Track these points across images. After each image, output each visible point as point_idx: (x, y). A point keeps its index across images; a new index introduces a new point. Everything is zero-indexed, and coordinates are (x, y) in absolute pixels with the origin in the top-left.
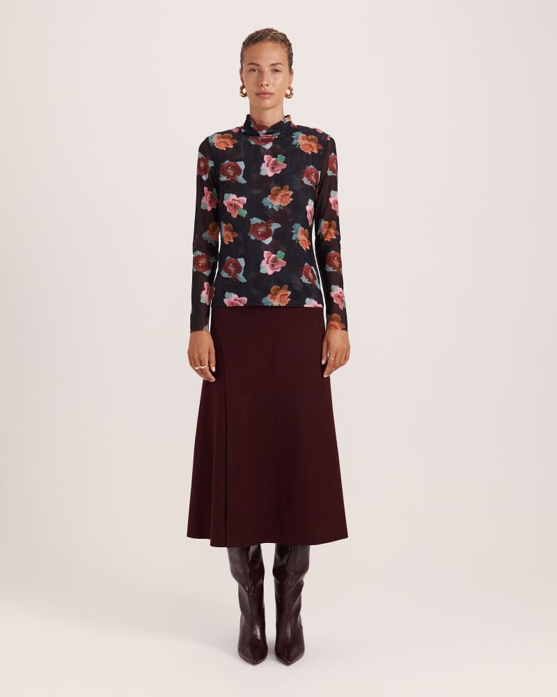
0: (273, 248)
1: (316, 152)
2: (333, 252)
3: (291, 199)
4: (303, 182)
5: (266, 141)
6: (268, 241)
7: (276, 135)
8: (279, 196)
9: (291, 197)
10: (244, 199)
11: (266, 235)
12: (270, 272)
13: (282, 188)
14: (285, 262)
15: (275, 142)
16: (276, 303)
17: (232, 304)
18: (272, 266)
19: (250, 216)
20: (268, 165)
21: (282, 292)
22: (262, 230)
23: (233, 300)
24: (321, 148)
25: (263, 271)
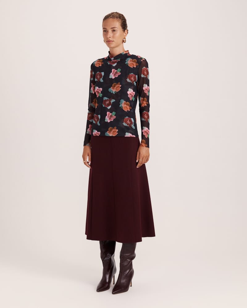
0: (111, 111)
1: (135, 67)
2: (145, 111)
3: (120, 89)
4: (127, 81)
5: (114, 63)
6: (109, 107)
7: (119, 60)
8: (115, 87)
9: (120, 88)
10: (101, 89)
11: (108, 105)
12: (109, 121)
13: (117, 83)
14: (115, 117)
15: (118, 63)
16: (111, 135)
17: (95, 135)
18: (110, 118)
19: (103, 96)
20: (113, 74)
21: (113, 130)
22: (107, 102)
23: (96, 133)
24: (138, 65)
25: (106, 121)
